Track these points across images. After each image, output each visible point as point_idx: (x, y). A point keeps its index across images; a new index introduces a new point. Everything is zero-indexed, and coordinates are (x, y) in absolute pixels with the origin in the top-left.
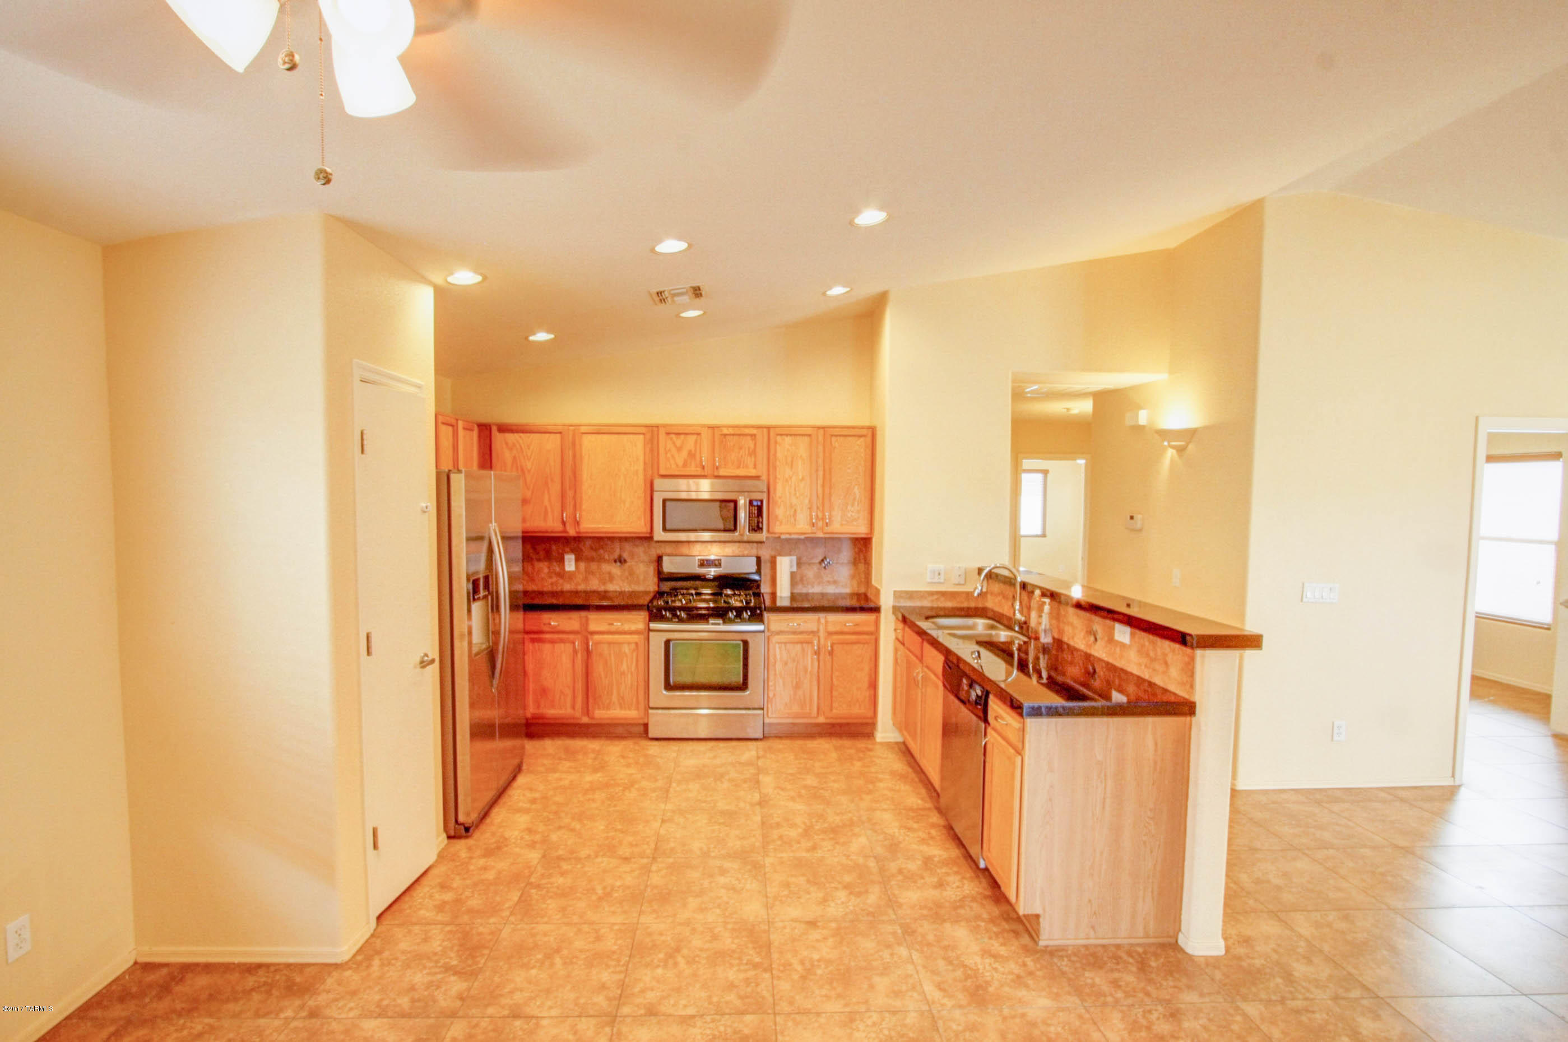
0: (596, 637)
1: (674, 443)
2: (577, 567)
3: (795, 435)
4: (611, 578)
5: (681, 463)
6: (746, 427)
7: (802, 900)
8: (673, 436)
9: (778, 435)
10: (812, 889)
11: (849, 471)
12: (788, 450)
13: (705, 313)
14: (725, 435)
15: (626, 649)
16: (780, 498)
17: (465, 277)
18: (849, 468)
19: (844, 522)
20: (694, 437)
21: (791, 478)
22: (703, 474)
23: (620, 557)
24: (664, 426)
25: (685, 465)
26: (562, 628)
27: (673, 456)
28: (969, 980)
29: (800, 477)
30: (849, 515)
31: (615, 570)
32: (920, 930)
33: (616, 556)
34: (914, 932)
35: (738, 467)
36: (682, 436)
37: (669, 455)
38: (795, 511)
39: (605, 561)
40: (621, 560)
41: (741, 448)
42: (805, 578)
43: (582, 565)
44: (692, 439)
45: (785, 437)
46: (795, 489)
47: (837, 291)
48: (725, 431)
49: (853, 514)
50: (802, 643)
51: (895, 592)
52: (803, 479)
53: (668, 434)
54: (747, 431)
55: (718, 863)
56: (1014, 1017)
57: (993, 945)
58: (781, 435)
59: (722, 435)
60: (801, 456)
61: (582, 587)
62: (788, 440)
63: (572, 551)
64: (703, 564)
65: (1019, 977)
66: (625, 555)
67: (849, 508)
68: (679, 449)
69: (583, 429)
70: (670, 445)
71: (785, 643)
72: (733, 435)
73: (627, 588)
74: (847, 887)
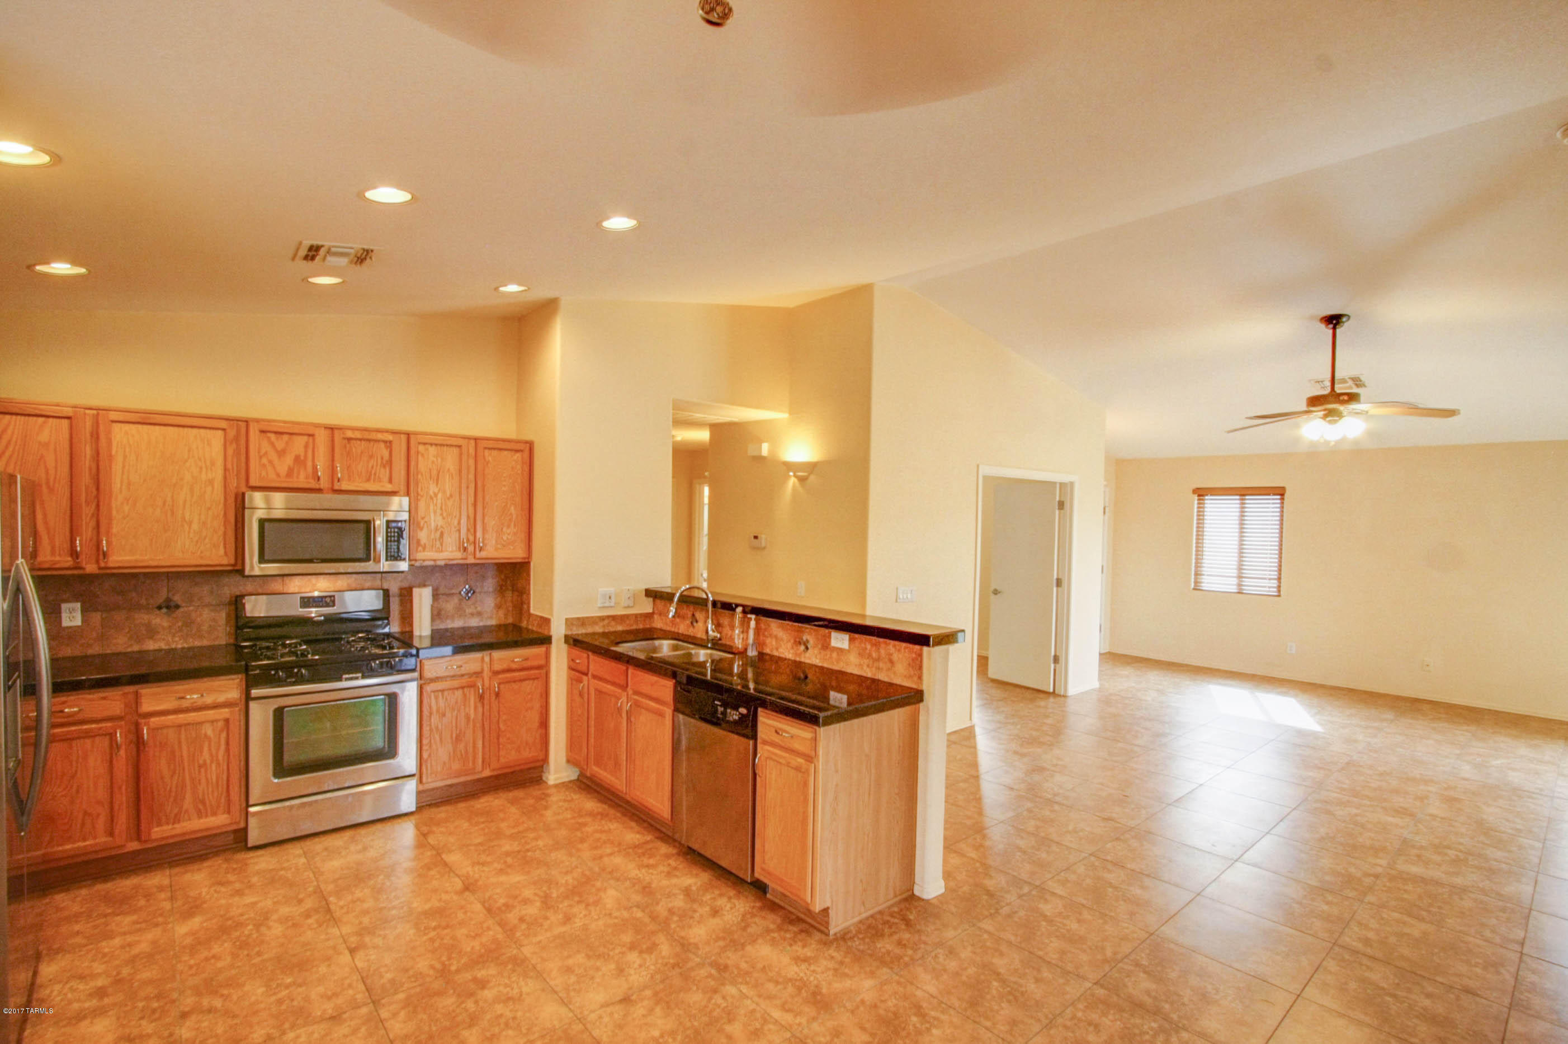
0: (154, 721)
1: (273, 444)
2: (84, 620)
3: (442, 445)
4: (152, 633)
5: (283, 470)
6: (378, 431)
7: (598, 980)
8: (272, 436)
9: (419, 443)
10: (598, 964)
11: (503, 489)
12: (433, 462)
13: (343, 282)
14: (349, 439)
15: (208, 730)
16: (423, 518)
18: (504, 486)
19: (499, 546)
20: (305, 438)
21: (436, 495)
22: (317, 487)
23: (168, 600)
24: (257, 421)
25: (290, 473)
26: (87, 715)
27: (271, 462)
28: (803, 991)
29: (448, 495)
30: (505, 538)
31: (160, 620)
32: (729, 962)
33: (160, 599)
34: (726, 967)
35: (368, 480)
36: (286, 437)
37: (264, 460)
38: (442, 534)
39: (139, 607)
40: (170, 606)
41: (371, 457)
42: (443, 612)
43: (96, 617)
44: (300, 442)
45: (429, 447)
46: (441, 509)
47: (513, 288)
48: (350, 434)
49: (509, 537)
50: (463, 688)
51: (567, 620)
52: (451, 496)
53: (262, 432)
54: (380, 436)
55: (468, 976)
56: (857, 1007)
57: (797, 951)
58: (425, 444)
59: (344, 438)
60: (449, 469)
61: (96, 650)
62: (432, 450)
63: (75, 598)
64: (307, 602)
65: (836, 970)
66: (177, 598)
67: (504, 529)
68: (281, 453)
69: (113, 416)
70: (266, 446)
71: (442, 691)
72: (360, 440)
73: (179, 644)
74: (632, 947)
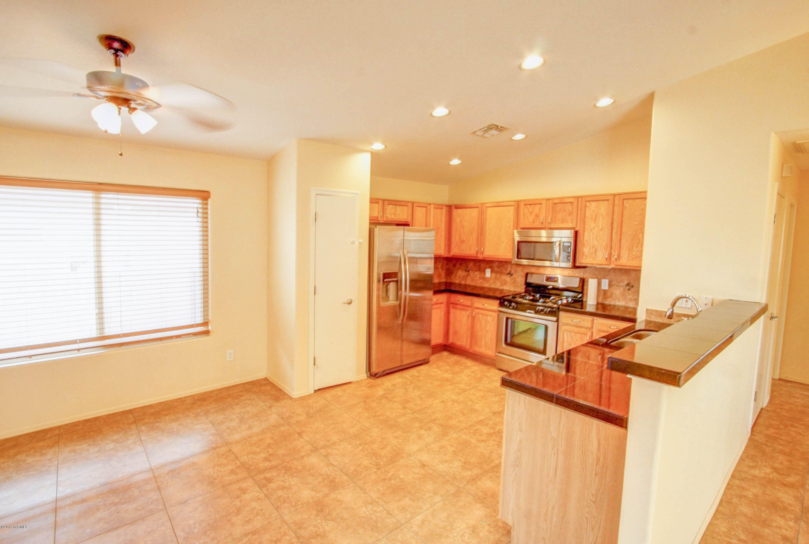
0: (477, 311)
1: (528, 209)
2: (491, 275)
3: (598, 201)
4: (505, 283)
5: (531, 220)
6: (568, 198)
8: (528, 206)
9: (587, 201)
11: (636, 223)
12: (594, 210)
14: (556, 204)
16: (587, 241)
17: (378, 146)
18: (636, 221)
19: (630, 259)
20: (539, 205)
21: (594, 229)
22: (542, 227)
23: (510, 272)
24: (524, 200)
25: (533, 222)
26: (464, 303)
27: (528, 217)
29: (601, 228)
30: (634, 254)
31: (508, 278)
33: (508, 272)
35: (563, 222)
36: (533, 206)
37: (526, 217)
38: (596, 250)
39: (504, 274)
40: (510, 274)
41: (564, 211)
42: (613, 295)
43: (494, 275)
44: (537, 207)
45: (592, 202)
46: (596, 236)
48: (556, 201)
49: (637, 253)
50: (581, 334)
51: (647, 309)
52: (602, 229)
53: (526, 205)
54: (568, 200)
58: (589, 201)
59: (554, 203)
60: (602, 214)
61: (493, 286)
62: (593, 204)
63: (489, 267)
64: (548, 279)
66: (512, 272)
67: (634, 248)
68: (531, 213)
69: (488, 205)
70: (526, 211)
71: (571, 332)
72: (560, 203)
73: (512, 289)
